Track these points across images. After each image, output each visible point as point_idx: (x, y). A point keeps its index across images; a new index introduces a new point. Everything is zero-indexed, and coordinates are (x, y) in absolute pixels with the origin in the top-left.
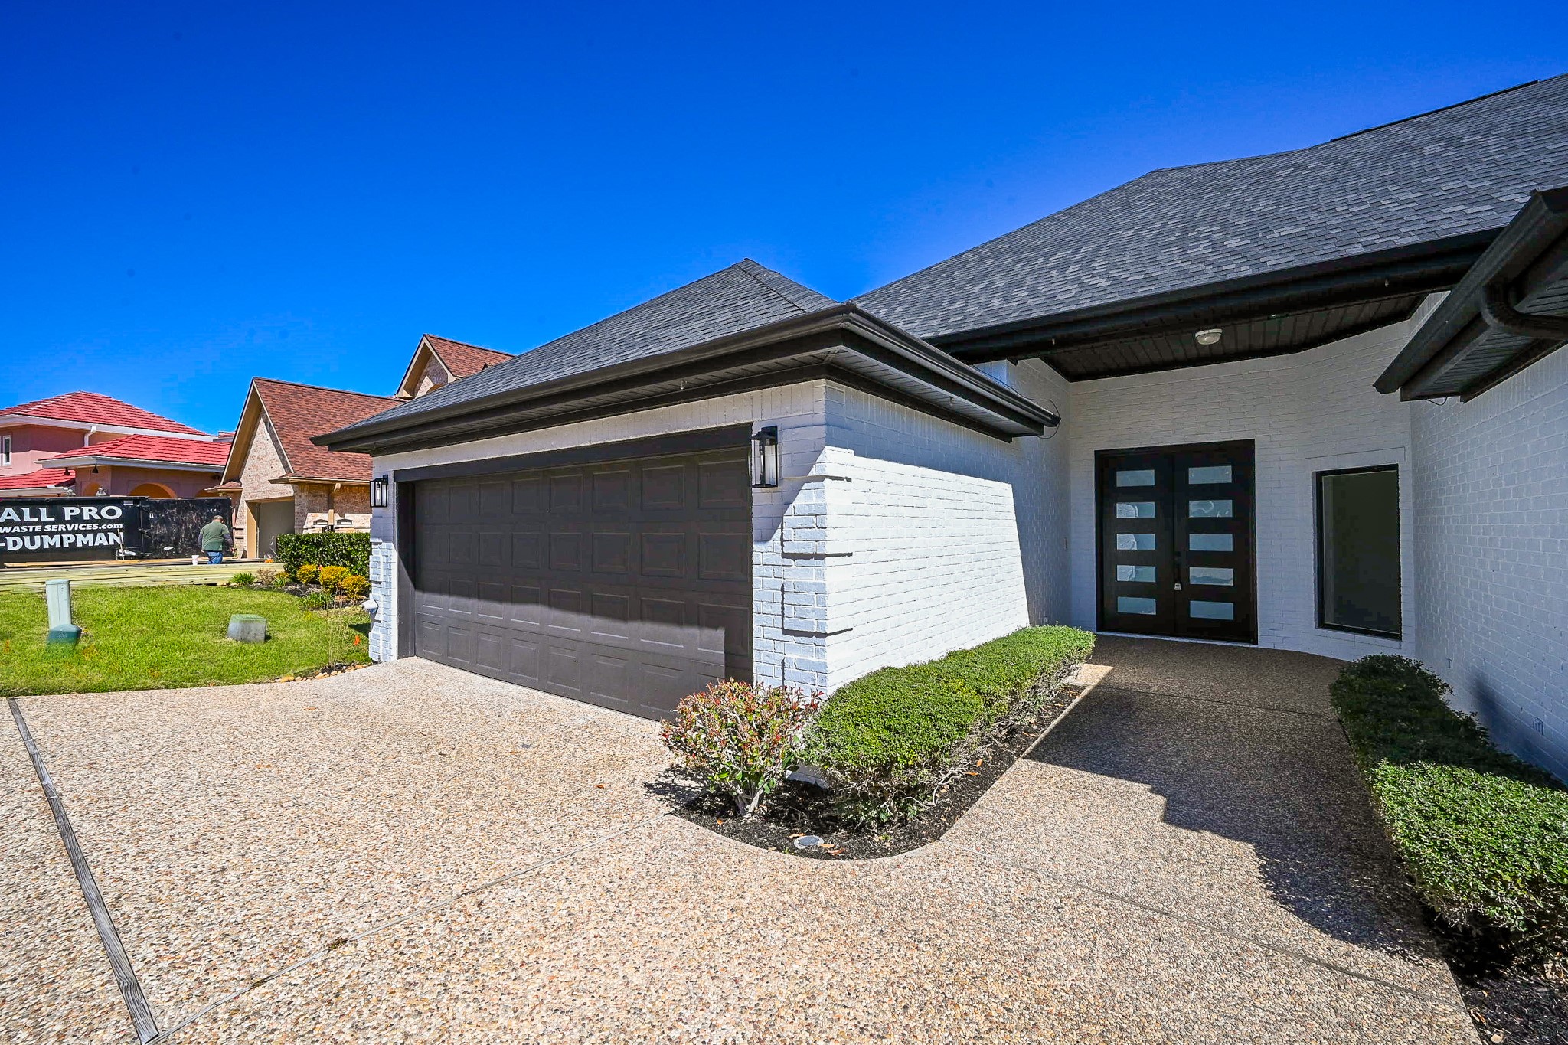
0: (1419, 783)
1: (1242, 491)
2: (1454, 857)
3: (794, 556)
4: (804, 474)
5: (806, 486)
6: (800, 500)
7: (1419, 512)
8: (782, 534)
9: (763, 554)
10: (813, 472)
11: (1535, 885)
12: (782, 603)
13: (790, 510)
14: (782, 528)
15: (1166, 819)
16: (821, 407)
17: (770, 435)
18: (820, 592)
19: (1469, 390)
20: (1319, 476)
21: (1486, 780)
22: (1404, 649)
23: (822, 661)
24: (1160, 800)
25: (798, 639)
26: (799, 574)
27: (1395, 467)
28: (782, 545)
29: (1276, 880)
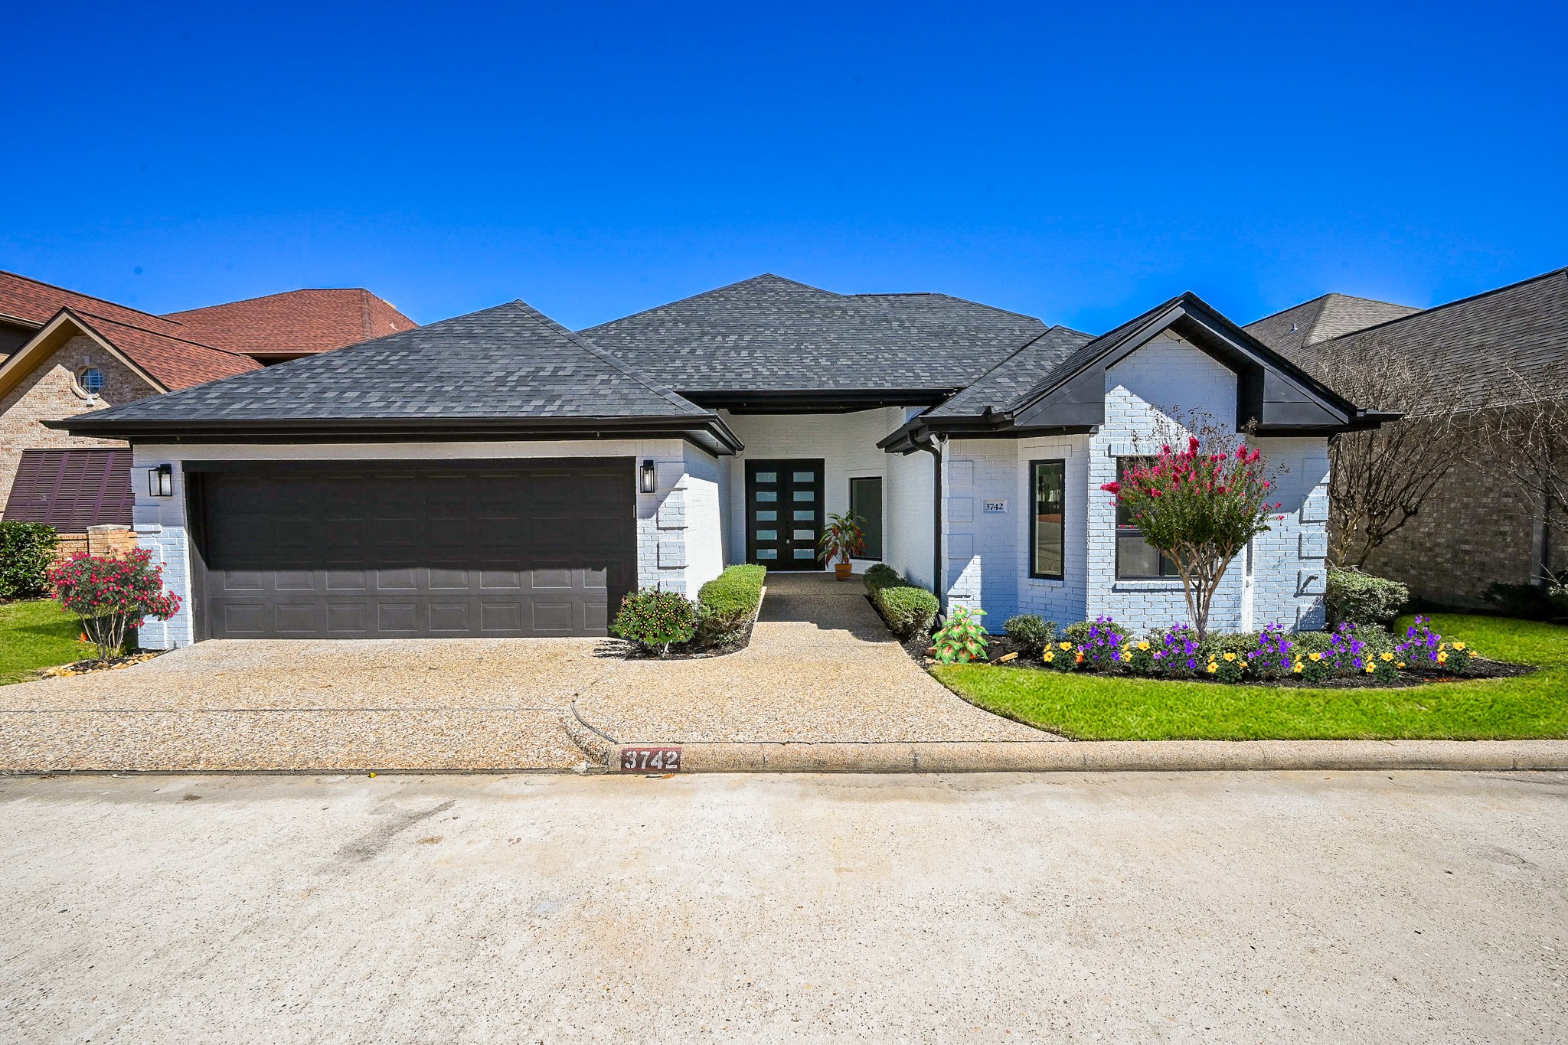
0: (893, 592)
1: (818, 486)
2: (900, 607)
3: (665, 529)
4: (672, 486)
5: (672, 492)
6: (668, 500)
7: (889, 500)
8: (658, 517)
9: (644, 527)
10: (677, 486)
11: (915, 610)
12: (658, 553)
13: (663, 505)
14: (657, 515)
15: (819, 628)
16: (681, 453)
17: (649, 465)
18: (682, 547)
19: (906, 452)
20: (852, 479)
21: (907, 589)
22: (884, 562)
23: (682, 580)
24: (815, 625)
25: (668, 571)
26: (665, 538)
27: (880, 478)
28: (658, 524)
29: (856, 635)
